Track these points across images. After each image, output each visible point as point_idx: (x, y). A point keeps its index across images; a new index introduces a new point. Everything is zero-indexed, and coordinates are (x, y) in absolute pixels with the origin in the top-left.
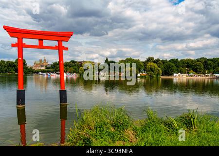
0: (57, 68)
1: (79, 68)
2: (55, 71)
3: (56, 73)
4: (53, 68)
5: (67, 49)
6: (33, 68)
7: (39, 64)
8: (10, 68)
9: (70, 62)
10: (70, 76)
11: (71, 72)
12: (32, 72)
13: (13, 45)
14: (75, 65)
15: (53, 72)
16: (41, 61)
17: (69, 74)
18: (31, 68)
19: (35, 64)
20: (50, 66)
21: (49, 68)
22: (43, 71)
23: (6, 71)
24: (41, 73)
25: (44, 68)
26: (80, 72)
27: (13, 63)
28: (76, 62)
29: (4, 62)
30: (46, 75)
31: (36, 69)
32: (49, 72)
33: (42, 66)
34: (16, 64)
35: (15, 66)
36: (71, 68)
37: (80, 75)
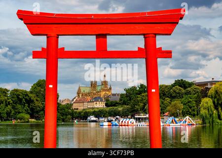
0: (137, 103)
1: (198, 102)
2: (132, 113)
3: (133, 117)
4: (124, 103)
5: (168, 54)
6: (75, 106)
7: (89, 94)
8: (19, 106)
9: (173, 85)
10: (174, 125)
11: (175, 115)
12: (72, 114)
13: (36, 55)
14: (188, 93)
15: (124, 115)
16: (93, 85)
17: (171, 119)
18: (69, 106)
19: (78, 94)
20: (117, 99)
21: (114, 104)
22: (99, 114)
23: (9, 116)
24: (93, 118)
25: (100, 105)
26: (203, 112)
27: (25, 94)
28: (190, 84)
29: (4, 92)
30: (106, 124)
31: (80, 107)
32: (115, 114)
33: (97, 99)
34: (32, 96)
35: (29, 101)
36: (177, 102)
37: (204, 122)
